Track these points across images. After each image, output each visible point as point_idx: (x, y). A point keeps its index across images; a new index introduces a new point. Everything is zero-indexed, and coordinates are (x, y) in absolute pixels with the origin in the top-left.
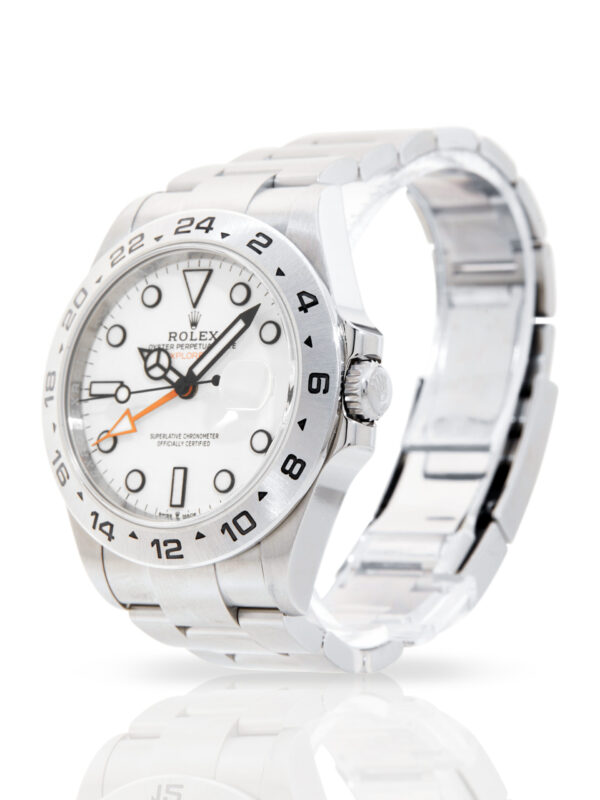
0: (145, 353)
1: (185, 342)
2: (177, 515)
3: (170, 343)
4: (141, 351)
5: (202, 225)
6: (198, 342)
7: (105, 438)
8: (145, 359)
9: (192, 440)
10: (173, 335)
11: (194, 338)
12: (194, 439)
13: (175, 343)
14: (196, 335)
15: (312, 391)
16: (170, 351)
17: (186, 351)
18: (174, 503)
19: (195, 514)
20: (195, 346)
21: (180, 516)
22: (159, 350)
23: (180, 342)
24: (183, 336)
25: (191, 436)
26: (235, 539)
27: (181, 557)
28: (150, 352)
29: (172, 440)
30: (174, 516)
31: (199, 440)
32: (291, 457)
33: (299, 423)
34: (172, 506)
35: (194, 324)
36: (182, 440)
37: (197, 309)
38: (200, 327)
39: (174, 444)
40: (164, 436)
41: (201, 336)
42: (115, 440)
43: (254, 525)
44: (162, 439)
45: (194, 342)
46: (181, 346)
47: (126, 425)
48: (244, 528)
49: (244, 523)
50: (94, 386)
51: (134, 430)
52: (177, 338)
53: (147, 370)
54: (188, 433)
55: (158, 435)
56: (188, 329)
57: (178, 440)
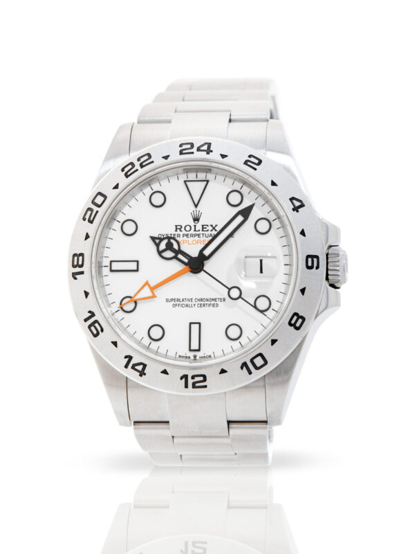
0: (156, 240)
1: (190, 233)
2: (195, 357)
3: (176, 233)
4: (153, 239)
5: (202, 149)
6: (201, 232)
7: (128, 302)
8: (158, 245)
9: (202, 303)
10: (178, 227)
11: (197, 229)
12: (203, 302)
13: (181, 233)
14: (199, 227)
15: (308, 268)
16: (178, 239)
17: (191, 239)
18: (192, 348)
19: (210, 356)
20: (199, 235)
21: (198, 358)
22: (169, 238)
23: (186, 233)
24: (188, 228)
25: (201, 300)
26: (250, 373)
27: (205, 387)
28: (161, 240)
29: (186, 303)
30: (192, 358)
31: (209, 303)
32: (295, 314)
33: (301, 290)
34: (190, 350)
35: (196, 219)
36: (194, 302)
37: (198, 208)
38: (202, 222)
39: (187, 306)
40: (178, 300)
41: (203, 228)
42: (136, 302)
43: (266, 362)
44: (176, 302)
45: (197, 233)
46: (187, 235)
47: (146, 292)
48: (258, 365)
49: (259, 362)
50: (113, 264)
51: (154, 296)
52: (183, 229)
53: (160, 253)
54: (199, 298)
55: (172, 300)
56: (192, 223)
57: (190, 303)
